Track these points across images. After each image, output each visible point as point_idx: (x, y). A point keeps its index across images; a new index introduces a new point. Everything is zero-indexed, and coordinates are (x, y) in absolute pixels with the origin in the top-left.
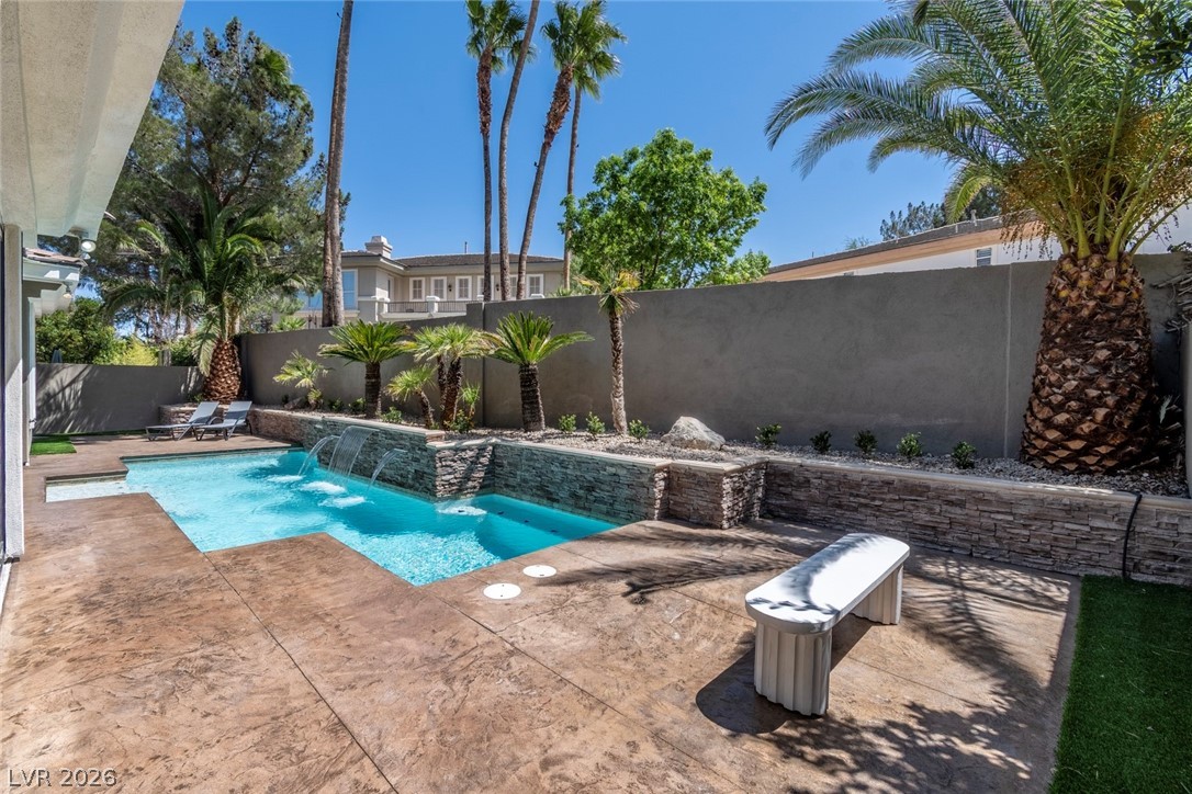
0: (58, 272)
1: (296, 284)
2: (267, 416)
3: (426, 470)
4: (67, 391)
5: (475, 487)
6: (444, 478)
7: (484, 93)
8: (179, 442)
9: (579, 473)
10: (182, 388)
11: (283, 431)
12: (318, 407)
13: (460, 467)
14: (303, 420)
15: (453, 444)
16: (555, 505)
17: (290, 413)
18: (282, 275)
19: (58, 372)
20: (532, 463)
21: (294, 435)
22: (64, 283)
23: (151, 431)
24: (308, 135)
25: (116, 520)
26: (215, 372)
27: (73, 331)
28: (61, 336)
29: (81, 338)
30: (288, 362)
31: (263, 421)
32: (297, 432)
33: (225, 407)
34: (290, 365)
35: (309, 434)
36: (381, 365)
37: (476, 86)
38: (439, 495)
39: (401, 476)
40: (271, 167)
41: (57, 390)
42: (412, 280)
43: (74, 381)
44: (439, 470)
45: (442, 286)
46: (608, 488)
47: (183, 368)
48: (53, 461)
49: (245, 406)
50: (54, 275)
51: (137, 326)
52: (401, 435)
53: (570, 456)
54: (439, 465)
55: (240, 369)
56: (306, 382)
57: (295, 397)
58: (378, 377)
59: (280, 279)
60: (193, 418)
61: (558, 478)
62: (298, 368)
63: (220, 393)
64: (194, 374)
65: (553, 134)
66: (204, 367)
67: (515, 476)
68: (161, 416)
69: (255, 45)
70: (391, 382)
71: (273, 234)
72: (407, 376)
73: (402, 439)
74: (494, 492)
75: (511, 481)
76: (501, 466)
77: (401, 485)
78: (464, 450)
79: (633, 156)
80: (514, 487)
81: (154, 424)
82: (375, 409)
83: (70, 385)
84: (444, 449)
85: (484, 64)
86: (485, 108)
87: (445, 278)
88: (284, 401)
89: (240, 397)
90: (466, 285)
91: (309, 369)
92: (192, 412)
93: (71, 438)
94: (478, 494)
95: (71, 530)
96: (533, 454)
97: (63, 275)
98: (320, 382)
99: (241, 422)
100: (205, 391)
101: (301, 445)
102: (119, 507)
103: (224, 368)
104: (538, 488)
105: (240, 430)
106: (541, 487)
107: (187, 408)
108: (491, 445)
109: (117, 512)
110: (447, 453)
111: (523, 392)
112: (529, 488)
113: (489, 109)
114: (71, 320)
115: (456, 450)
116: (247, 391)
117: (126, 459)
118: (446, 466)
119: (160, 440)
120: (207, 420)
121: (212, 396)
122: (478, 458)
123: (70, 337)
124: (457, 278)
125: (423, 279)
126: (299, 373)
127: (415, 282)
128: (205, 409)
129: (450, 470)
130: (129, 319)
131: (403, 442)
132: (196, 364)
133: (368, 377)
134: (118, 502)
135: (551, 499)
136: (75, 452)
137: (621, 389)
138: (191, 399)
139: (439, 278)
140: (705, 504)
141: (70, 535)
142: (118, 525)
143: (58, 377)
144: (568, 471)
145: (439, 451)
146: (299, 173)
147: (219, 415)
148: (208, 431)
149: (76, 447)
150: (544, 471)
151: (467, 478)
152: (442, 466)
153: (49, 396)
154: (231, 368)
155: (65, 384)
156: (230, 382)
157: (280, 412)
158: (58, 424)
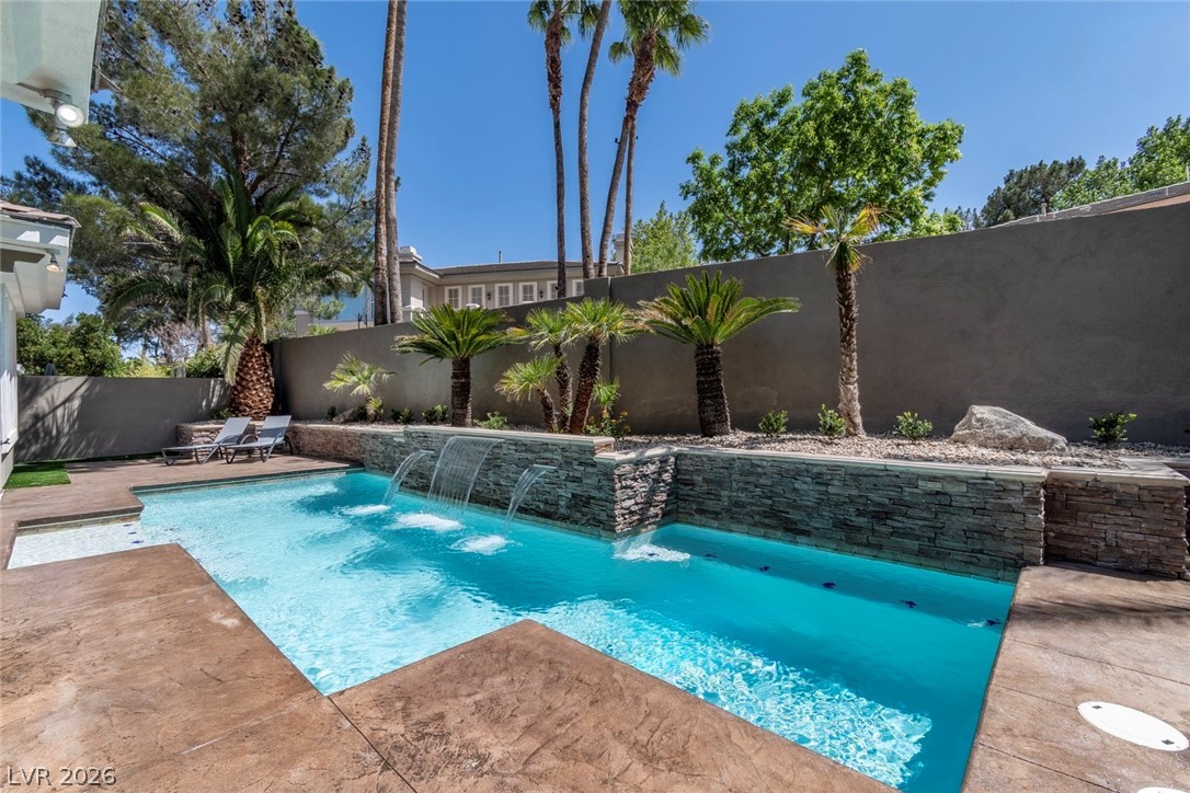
0: (38, 233)
1: (344, 277)
2: (311, 432)
3: (594, 493)
4: (59, 412)
5: (657, 515)
6: (625, 504)
7: (554, 63)
8: (205, 466)
9: (855, 492)
10: (204, 403)
11: (335, 448)
12: (377, 419)
13: (641, 487)
14: (363, 435)
15: (632, 455)
16: (801, 539)
17: (342, 427)
18: (325, 268)
19: (49, 388)
20: (751, 479)
21: (350, 452)
22: (47, 250)
23: (169, 453)
24: (347, 116)
25: (130, 605)
26: (244, 383)
27: (73, 349)
28: (59, 355)
29: (82, 357)
30: (341, 366)
31: (306, 438)
32: (354, 448)
33: (257, 423)
34: (341, 369)
35: (372, 451)
36: (472, 361)
37: (543, 55)
38: (618, 529)
39: (546, 502)
40: (309, 146)
41: (47, 410)
42: (447, 289)
43: (69, 399)
44: (618, 493)
45: (480, 294)
46: (925, 515)
47: (204, 380)
48: (35, 497)
49: (283, 422)
50: (31, 237)
51: (146, 347)
52: (545, 445)
53: (835, 468)
54: (618, 486)
55: (272, 379)
56: (363, 389)
57: (343, 409)
58: (467, 376)
59: (322, 272)
60: (220, 437)
61: (810, 500)
62: (353, 373)
63: (250, 407)
64: (218, 387)
65: (636, 106)
66: (230, 378)
67: (718, 498)
68: (179, 436)
69: (287, 8)
70: (504, 377)
71: (311, 218)
72: (526, 370)
73: (546, 451)
74: (676, 521)
75: (710, 505)
76: (692, 484)
77: (545, 515)
78: (645, 463)
79: (782, 99)
80: (716, 513)
81: (172, 448)
82: (465, 416)
83: (64, 403)
84: (624, 462)
85: (554, 30)
86: (554, 80)
87: (483, 286)
88: (331, 415)
89: (275, 412)
90: (507, 293)
91: (366, 373)
92: (218, 430)
93: (66, 465)
94: (659, 525)
95: (38, 635)
96: (753, 465)
97: (45, 238)
98: (379, 389)
99: (280, 440)
100: (232, 405)
101: (362, 465)
102: (133, 576)
103: (255, 378)
104: (765, 515)
105: (278, 450)
106: (773, 513)
107: (211, 426)
108: (673, 455)
109: (130, 586)
110: (628, 468)
111: (698, 383)
112: (747, 514)
113: (560, 81)
114: (71, 339)
115: (638, 463)
116: (282, 403)
117: (139, 490)
118: (626, 487)
119: (178, 464)
120: (239, 439)
121: (240, 411)
122: (660, 475)
123: (70, 356)
124: (497, 286)
125: (460, 288)
126: (354, 379)
127: (451, 291)
128: (234, 426)
129: (630, 492)
130: (136, 338)
131: (549, 455)
132: (222, 376)
133: (455, 376)
134: (133, 563)
135: (793, 530)
136: (69, 482)
137: (855, 373)
138: (216, 414)
139: (477, 286)
140: (1139, 537)
141: (35, 648)
142: (132, 618)
143: (48, 394)
144: (831, 490)
145: (618, 465)
146: (339, 157)
147: (251, 433)
148: (238, 452)
149: (71, 477)
150: (779, 489)
151: (649, 503)
152: (622, 488)
153: (38, 418)
154: (263, 378)
155: (58, 402)
156: (262, 394)
157: (330, 426)
158: (47, 451)
